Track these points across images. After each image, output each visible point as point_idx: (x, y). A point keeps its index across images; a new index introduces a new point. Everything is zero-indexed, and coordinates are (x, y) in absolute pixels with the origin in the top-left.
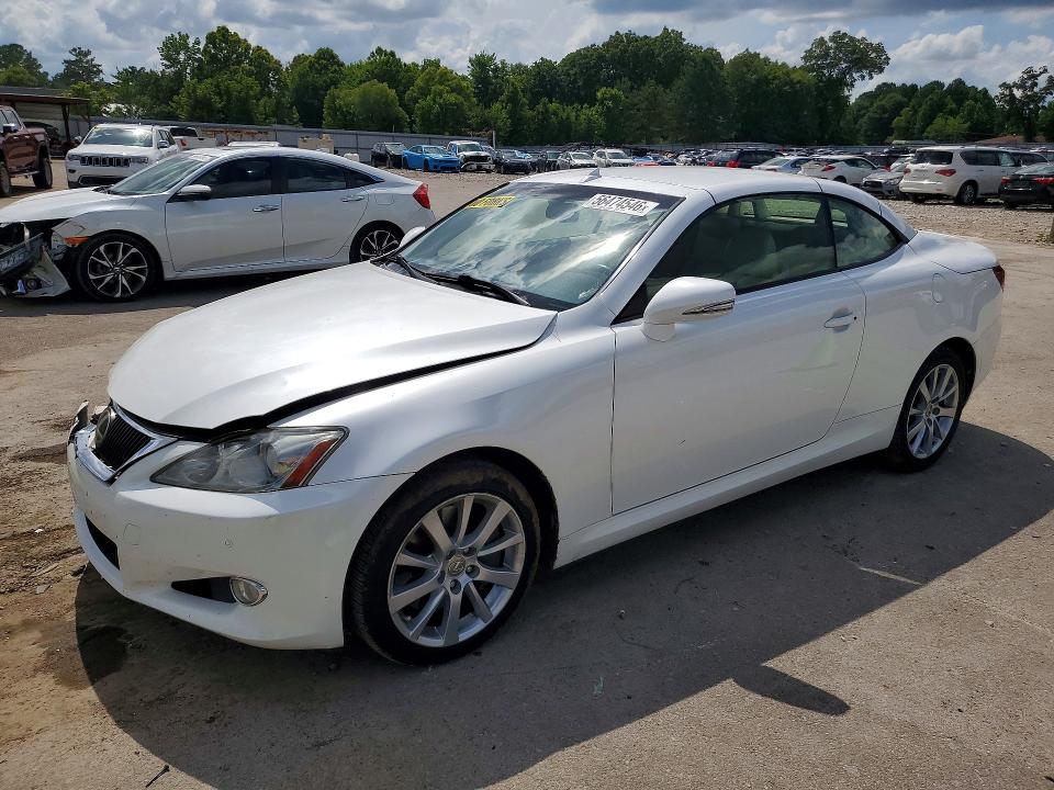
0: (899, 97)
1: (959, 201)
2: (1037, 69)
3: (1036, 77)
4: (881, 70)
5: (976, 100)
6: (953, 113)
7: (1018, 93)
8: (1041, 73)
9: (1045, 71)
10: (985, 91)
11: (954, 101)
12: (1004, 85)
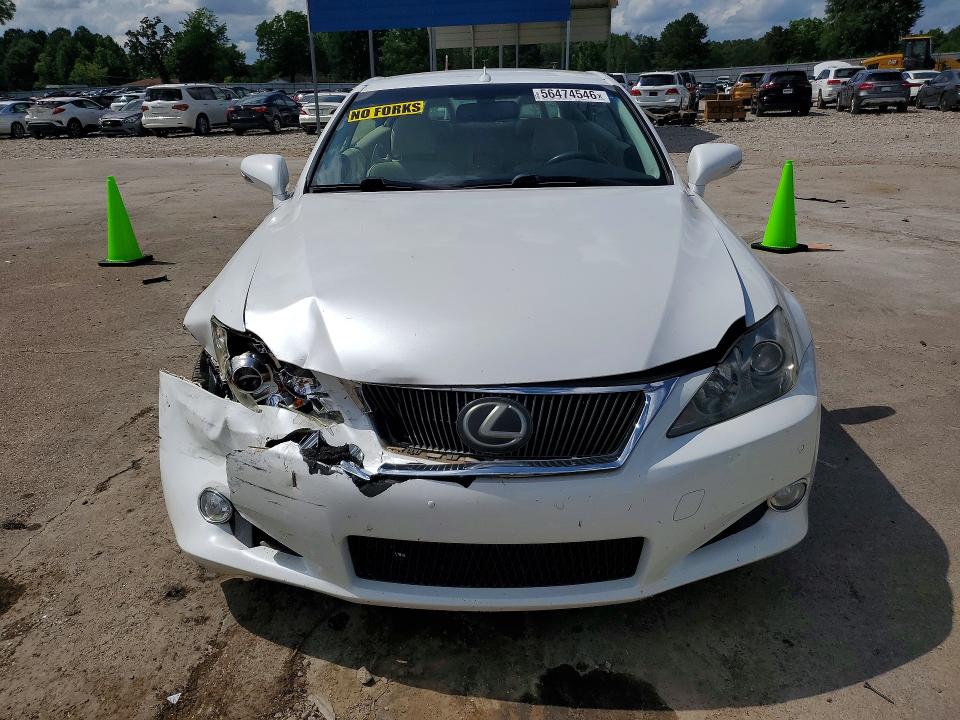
0: (32, 44)
1: (198, 132)
2: (152, 20)
3: (151, 26)
4: (10, 16)
5: (104, 46)
6: (89, 59)
7: (144, 41)
8: (156, 23)
9: (159, 21)
10: (110, 39)
11: (85, 47)
12: (129, 33)
